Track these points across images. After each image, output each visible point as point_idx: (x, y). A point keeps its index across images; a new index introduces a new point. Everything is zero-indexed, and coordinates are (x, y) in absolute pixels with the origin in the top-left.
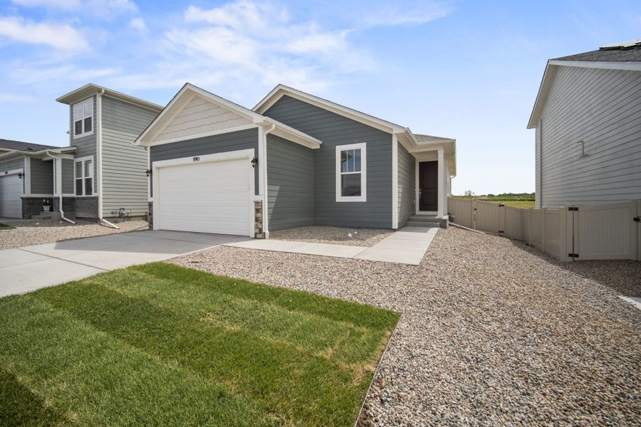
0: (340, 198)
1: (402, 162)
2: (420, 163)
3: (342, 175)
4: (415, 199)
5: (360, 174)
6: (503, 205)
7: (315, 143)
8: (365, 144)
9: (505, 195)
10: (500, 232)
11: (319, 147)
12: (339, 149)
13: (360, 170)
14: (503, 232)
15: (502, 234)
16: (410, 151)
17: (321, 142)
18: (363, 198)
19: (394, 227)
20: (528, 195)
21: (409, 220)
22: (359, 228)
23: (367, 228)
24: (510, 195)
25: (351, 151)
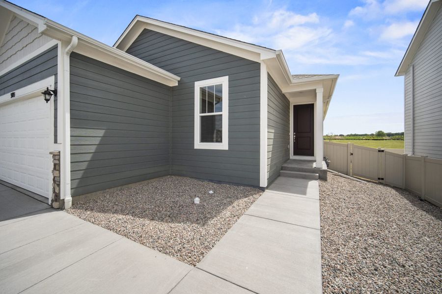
0: (198, 145)
1: (273, 99)
2: (295, 107)
3: (202, 118)
4: (289, 143)
5: (221, 115)
6: (383, 151)
7: (172, 80)
8: (227, 77)
9: (351, 135)
10: (379, 179)
11: (177, 84)
12: (198, 85)
13: (221, 111)
14: (382, 179)
15: (381, 181)
16: (284, 90)
17: (179, 79)
18: (224, 145)
19: (261, 185)
20: (368, 135)
21: (282, 168)
22: (219, 182)
23: (229, 183)
24: (355, 135)
25: (211, 88)
